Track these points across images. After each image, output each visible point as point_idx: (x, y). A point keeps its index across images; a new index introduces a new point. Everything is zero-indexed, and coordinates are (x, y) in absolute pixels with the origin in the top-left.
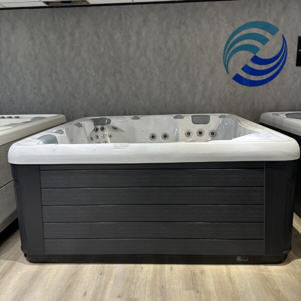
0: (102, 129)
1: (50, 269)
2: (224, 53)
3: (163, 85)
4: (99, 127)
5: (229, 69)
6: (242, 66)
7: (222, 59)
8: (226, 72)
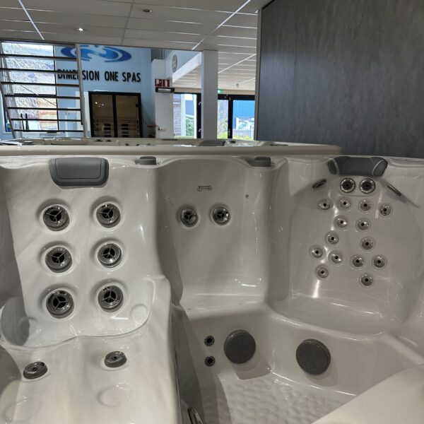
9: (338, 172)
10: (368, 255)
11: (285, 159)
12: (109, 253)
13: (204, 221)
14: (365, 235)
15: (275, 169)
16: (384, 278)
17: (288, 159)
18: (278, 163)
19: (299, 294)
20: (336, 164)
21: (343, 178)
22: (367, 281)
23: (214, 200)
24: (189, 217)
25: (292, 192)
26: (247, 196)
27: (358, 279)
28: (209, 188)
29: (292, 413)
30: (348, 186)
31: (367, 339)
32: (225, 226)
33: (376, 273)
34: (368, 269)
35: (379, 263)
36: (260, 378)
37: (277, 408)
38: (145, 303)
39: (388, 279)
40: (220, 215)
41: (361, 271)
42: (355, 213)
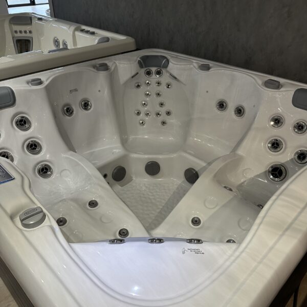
0: (159, 73)
9: (144, 66)
10: (163, 110)
11: (115, 63)
12: (33, 147)
13: (78, 111)
14: (160, 99)
15: (111, 71)
16: (172, 121)
17: (117, 62)
18: (112, 66)
19: (133, 137)
20: (142, 61)
21: (146, 69)
22: (164, 123)
23: (80, 96)
24: (69, 111)
25: (122, 83)
26: (99, 91)
27: (160, 124)
28: (76, 90)
29: (150, 194)
30: (149, 73)
31: (175, 155)
32: (90, 111)
33: (168, 119)
34: (163, 117)
35: (168, 113)
36: (130, 183)
37: (144, 194)
38: (67, 168)
40: (86, 105)
41: (160, 119)
42: (154, 88)
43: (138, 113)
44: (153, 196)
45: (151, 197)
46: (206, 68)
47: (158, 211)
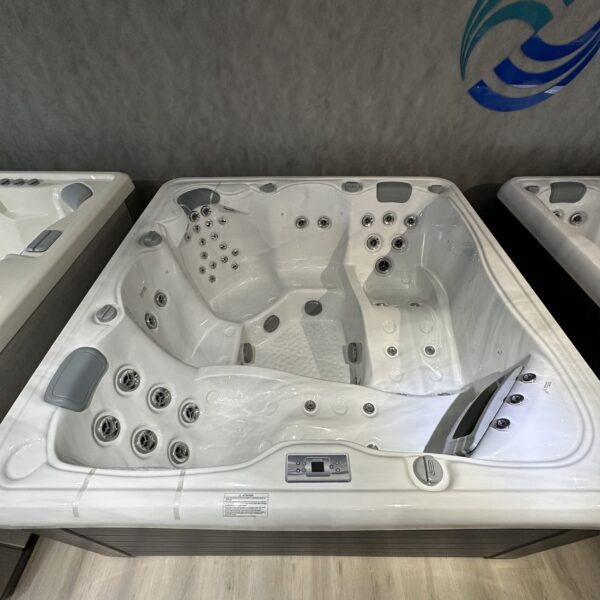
0: (206, 212)
1: (146, 568)
2: (468, 26)
3: (323, 99)
4: (198, 210)
5: (467, 69)
6: (496, 63)
7: (459, 43)
8: (459, 73)
10: (227, 252)
11: (159, 224)
13: (159, 314)
14: (220, 241)
15: (166, 239)
16: (243, 260)
17: (163, 223)
22: (235, 267)
23: (151, 294)
24: (152, 321)
25: (177, 245)
26: (167, 272)
27: (231, 270)
28: (145, 289)
30: (195, 217)
32: (168, 303)
33: (237, 260)
34: (232, 260)
35: (235, 253)
39: (245, 259)
40: (161, 300)
41: (229, 263)
43: (203, 270)
44: (292, 350)
45: (293, 353)
46: (270, 188)
47: (313, 361)
